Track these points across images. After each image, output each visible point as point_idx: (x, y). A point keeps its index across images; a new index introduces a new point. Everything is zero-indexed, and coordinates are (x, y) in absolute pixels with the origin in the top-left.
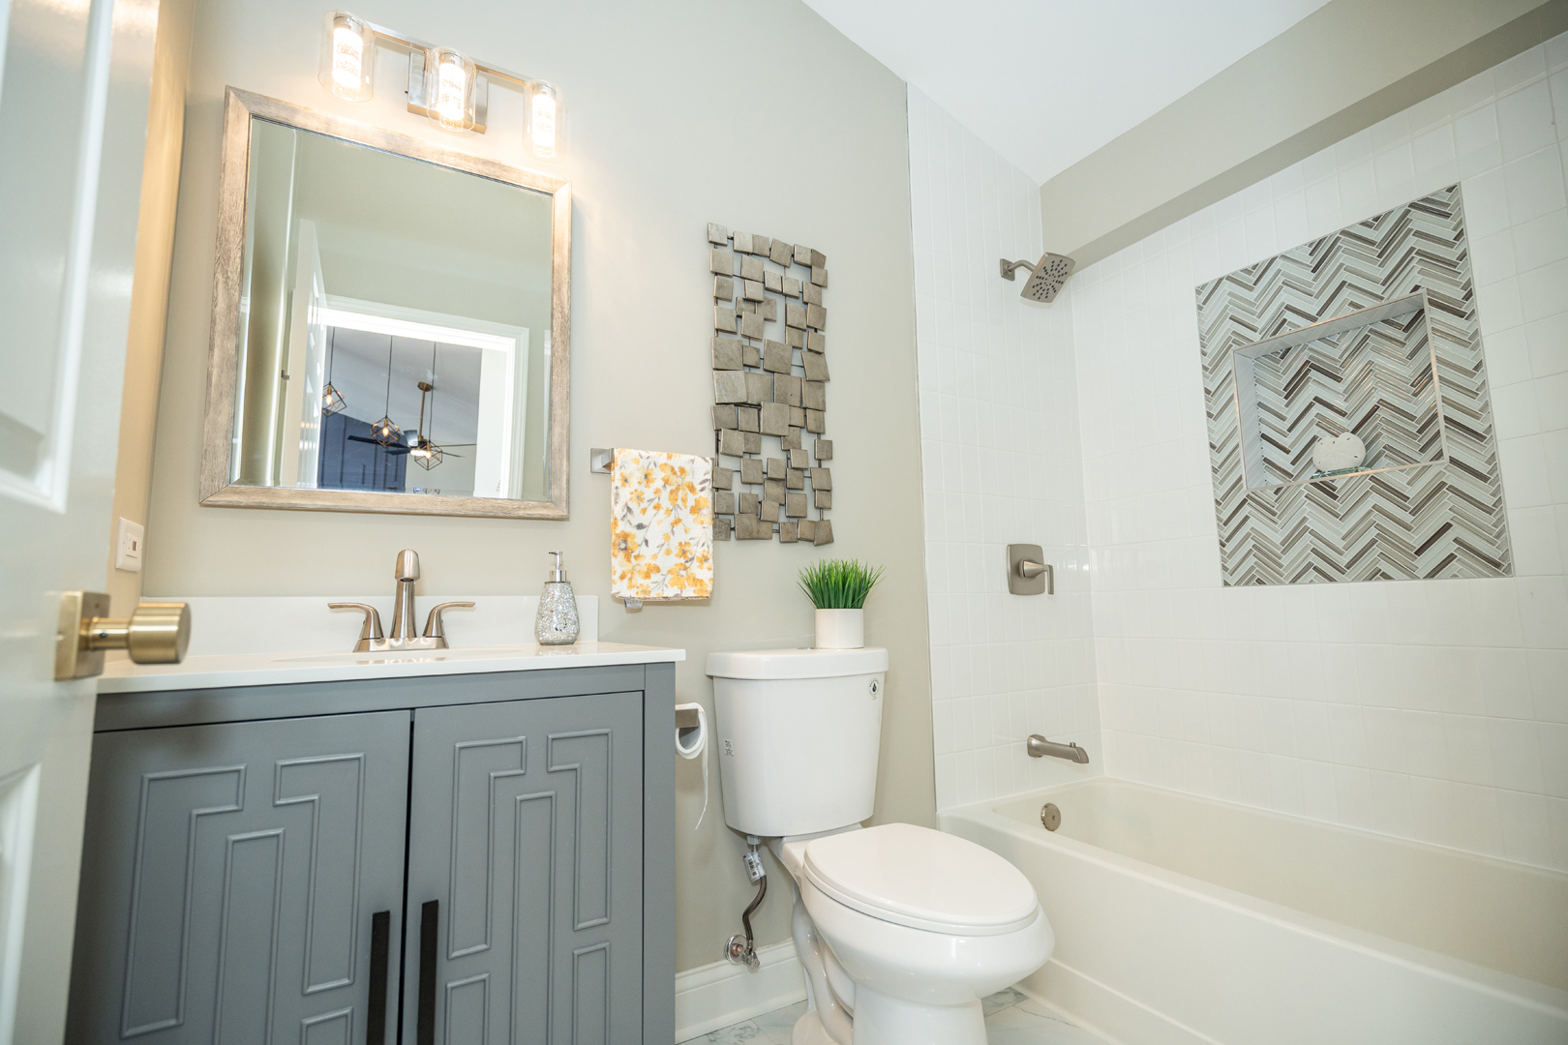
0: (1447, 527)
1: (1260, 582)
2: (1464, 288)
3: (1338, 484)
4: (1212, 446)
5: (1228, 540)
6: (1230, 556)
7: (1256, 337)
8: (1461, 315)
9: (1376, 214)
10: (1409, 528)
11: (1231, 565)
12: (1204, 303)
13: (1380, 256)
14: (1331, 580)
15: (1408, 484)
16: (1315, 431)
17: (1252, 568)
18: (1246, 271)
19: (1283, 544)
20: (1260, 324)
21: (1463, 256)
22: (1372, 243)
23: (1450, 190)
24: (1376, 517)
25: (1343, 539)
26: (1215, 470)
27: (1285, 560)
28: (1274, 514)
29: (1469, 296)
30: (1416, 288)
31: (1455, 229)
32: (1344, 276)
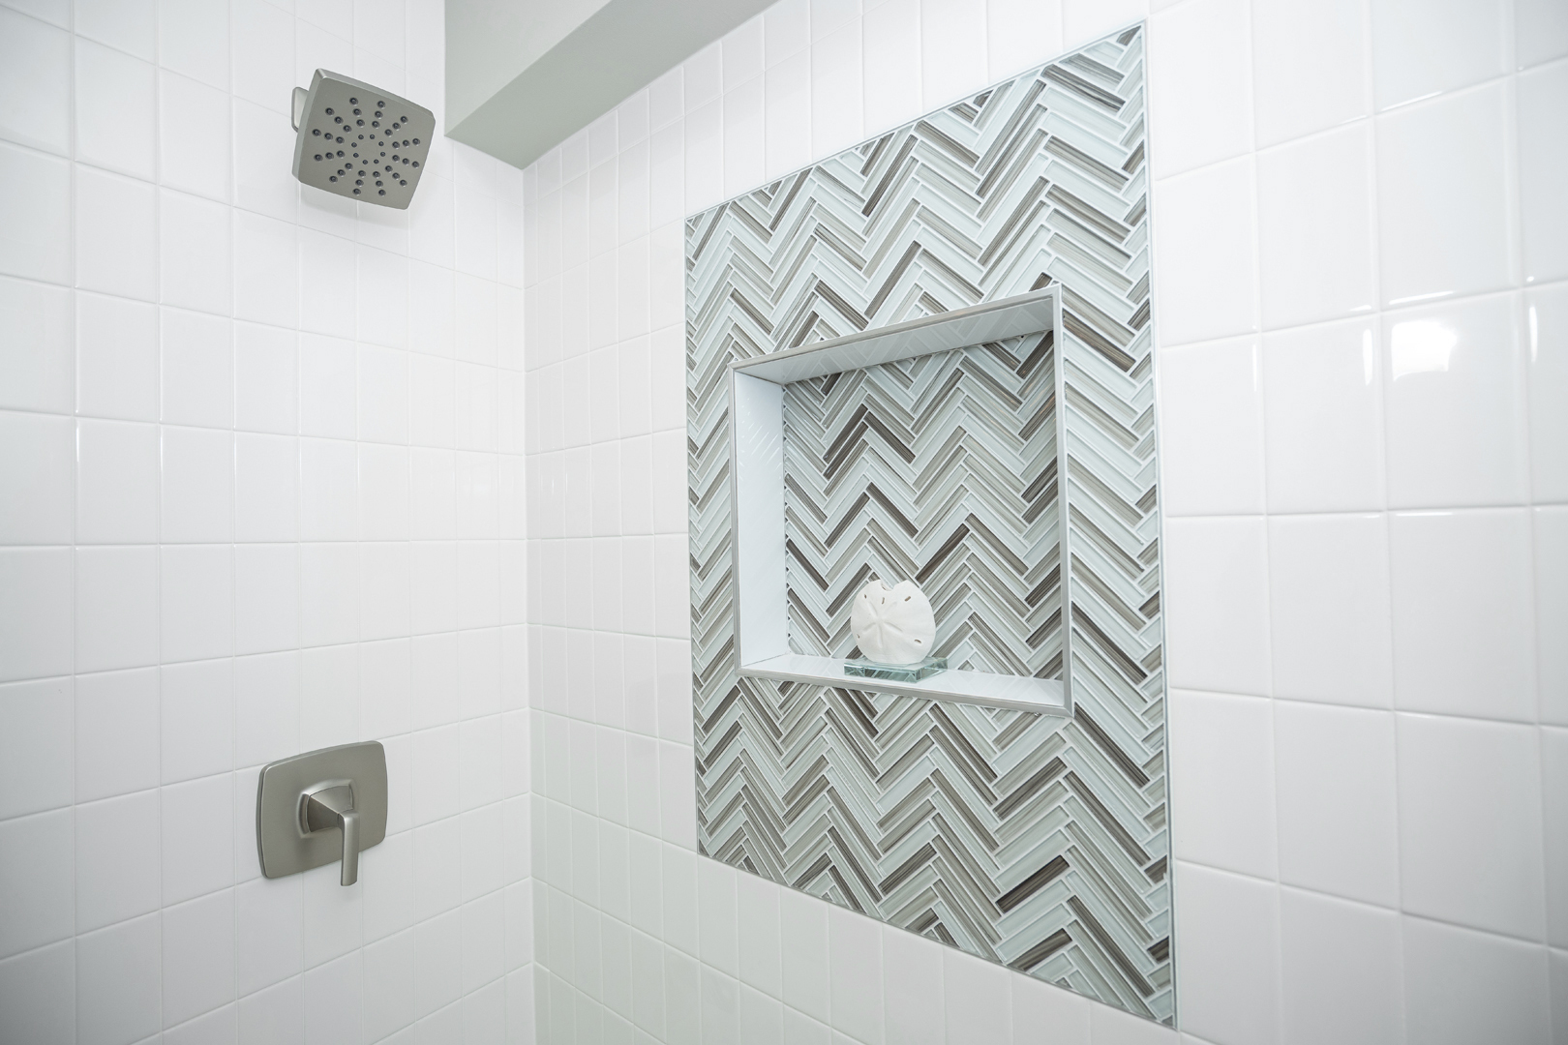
0: (1057, 865)
1: (750, 866)
2: (1134, 296)
3: (880, 704)
4: (694, 563)
5: (710, 760)
6: (712, 794)
7: (767, 344)
8: (1123, 362)
9: (981, 87)
10: (992, 845)
11: (712, 815)
12: (696, 257)
13: (981, 192)
14: (857, 907)
15: (997, 741)
16: (867, 555)
17: (739, 833)
18: (760, 193)
19: (788, 798)
20: (776, 316)
21: (1137, 215)
22: (969, 157)
23: (1127, 37)
24: (935, 796)
25: (881, 824)
26: (695, 615)
27: (791, 835)
28: (778, 734)
29: (1141, 318)
30: (1044, 279)
31: (1127, 142)
32: (915, 232)
